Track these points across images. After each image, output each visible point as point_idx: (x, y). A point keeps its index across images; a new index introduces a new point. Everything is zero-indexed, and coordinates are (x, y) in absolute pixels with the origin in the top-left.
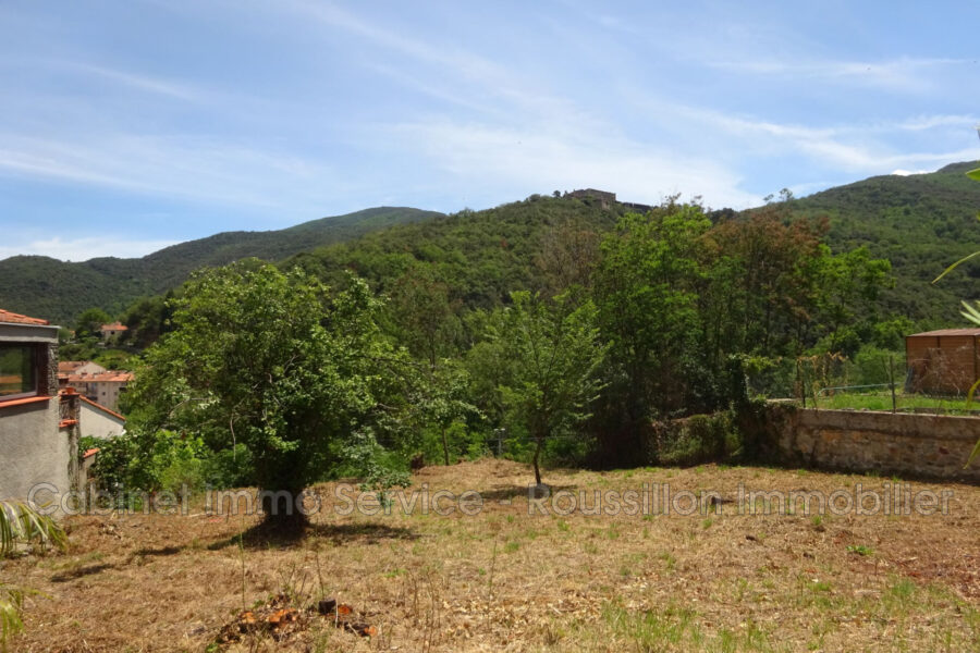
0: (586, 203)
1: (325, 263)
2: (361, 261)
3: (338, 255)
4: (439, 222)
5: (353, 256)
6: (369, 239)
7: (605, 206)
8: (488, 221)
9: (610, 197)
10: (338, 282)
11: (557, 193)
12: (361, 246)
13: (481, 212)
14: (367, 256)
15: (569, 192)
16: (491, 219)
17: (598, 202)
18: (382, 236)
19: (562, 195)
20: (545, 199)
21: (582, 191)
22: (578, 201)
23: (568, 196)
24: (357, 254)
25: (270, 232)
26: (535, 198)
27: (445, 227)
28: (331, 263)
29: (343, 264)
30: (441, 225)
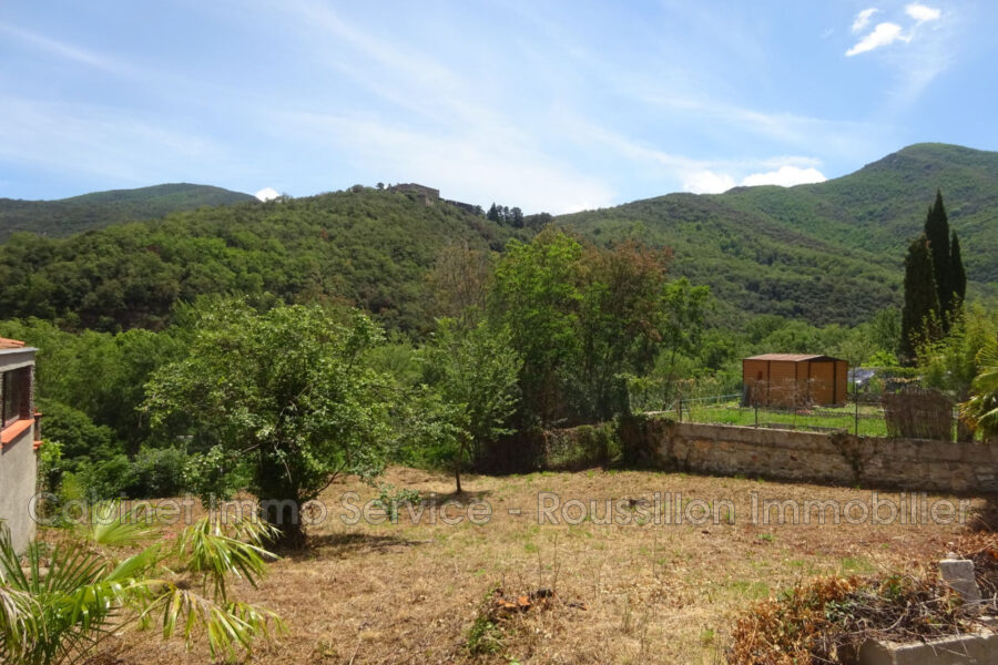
0: (411, 198)
1: (120, 243)
2: (164, 244)
3: (136, 235)
4: (253, 207)
5: (155, 238)
6: (173, 220)
7: (429, 203)
8: (308, 209)
9: (434, 193)
10: (136, 265)
11: (381, 185)
12: (164, 227)
13: (301, 200)
14: (172, 239)
15: (393, 185)
16: (311, 207)
17: (422, 197)
18: (188, 217)
19: (385, 187)
20: (368, 190)
21: (406, 185)
22: (402, 195)
23: (392, 189)
24: (160, 236)
25: (42, 202)
26: (357, 189)
27: (260, 213)
28: (128, 244)
29: (142, 247)
30: (255, 211)
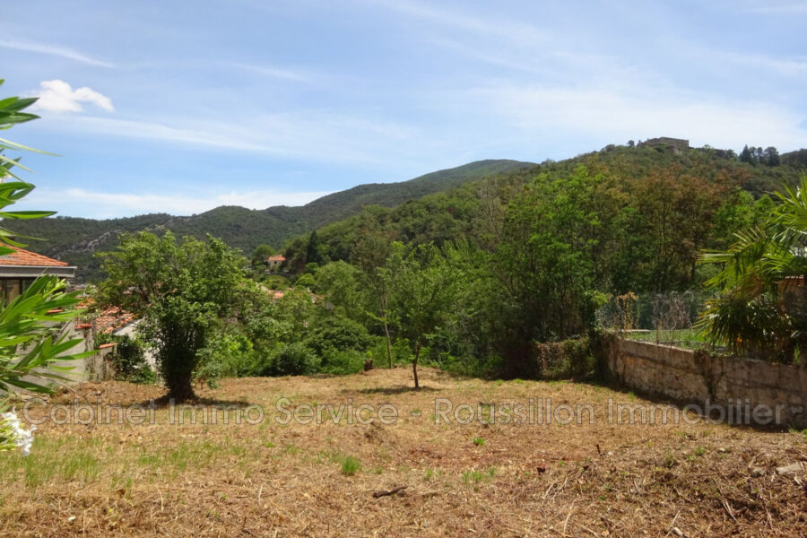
0: (659, 150)
1: (428, 208)
2: (456, 206)
3: (439, 202)
4: (524, 172)
5: (450, 202)
6: (464, 188)
7: (677, 153)
8: (566, 169)
9: (683, 144)
10: (437, 223)
11: (631, 143)
12: (458, 193)
13: (561, 162)
14: (462, 202)
15: (643, 141)
16: (569, 168)
17: (670, 148)
18: (475, 185)
19: (636, 144)
20: (620, 148)
21: (655, 140)
22: (651, 149)
23: (642, 145)
24: (454, 201)
25: (396, 184)
26: (610, 148)
27: (529, 176)
28: (433, 208)
29: (442, 209)
30: (526, 175)
